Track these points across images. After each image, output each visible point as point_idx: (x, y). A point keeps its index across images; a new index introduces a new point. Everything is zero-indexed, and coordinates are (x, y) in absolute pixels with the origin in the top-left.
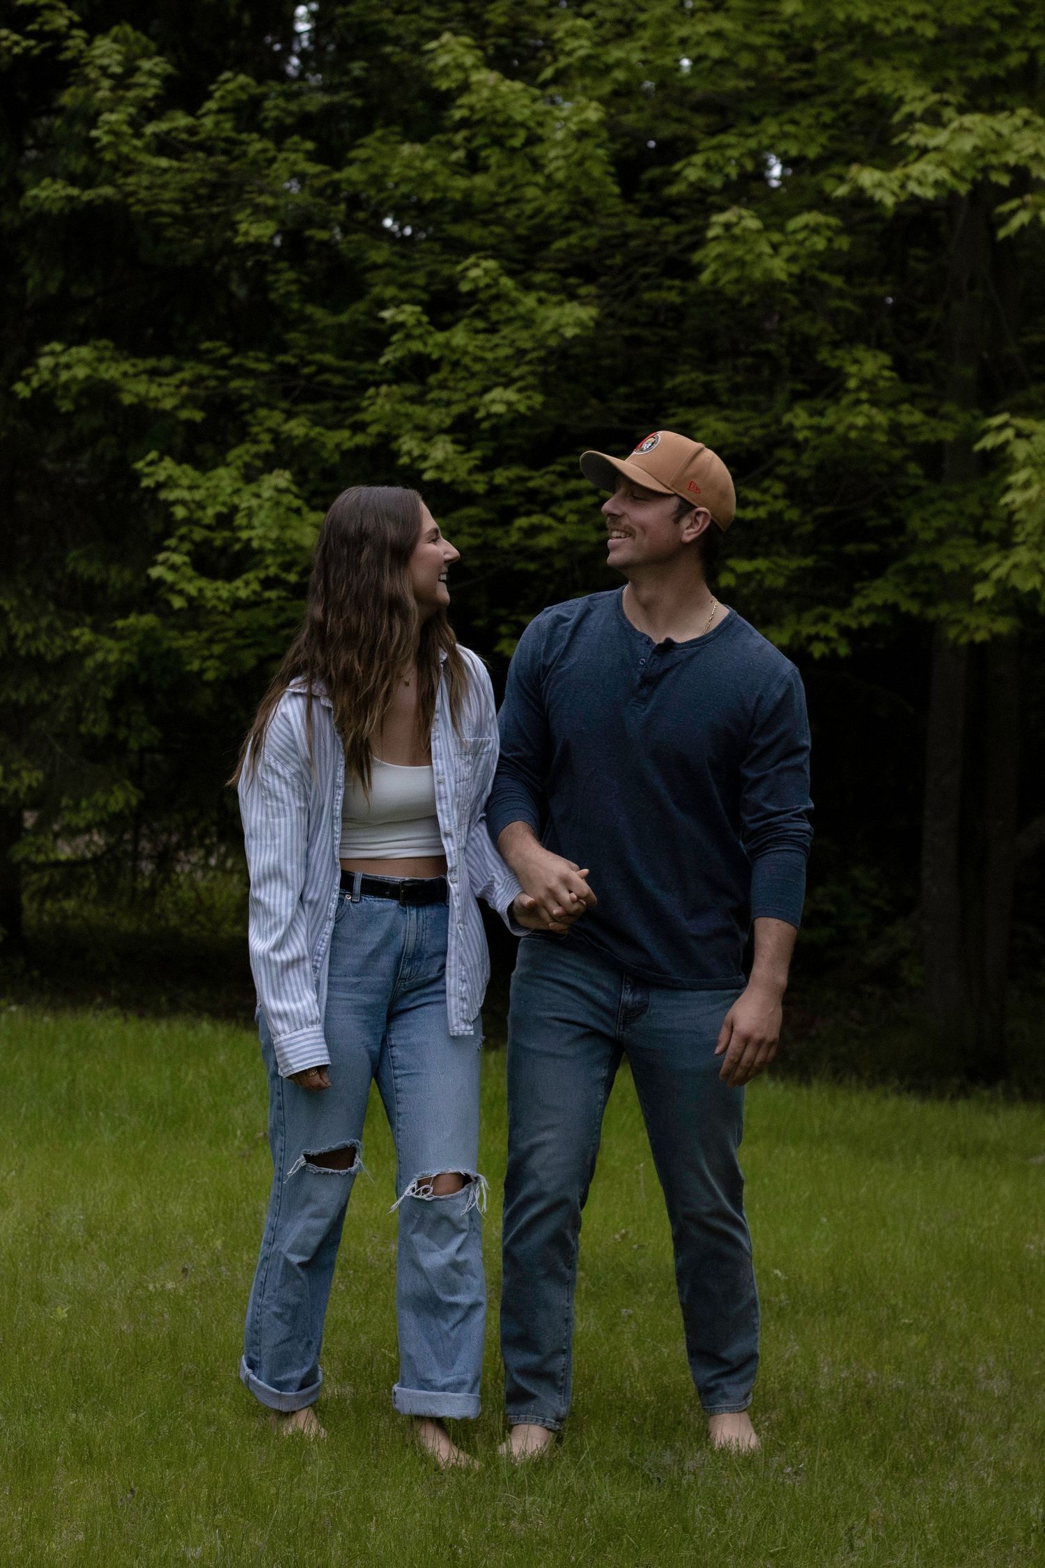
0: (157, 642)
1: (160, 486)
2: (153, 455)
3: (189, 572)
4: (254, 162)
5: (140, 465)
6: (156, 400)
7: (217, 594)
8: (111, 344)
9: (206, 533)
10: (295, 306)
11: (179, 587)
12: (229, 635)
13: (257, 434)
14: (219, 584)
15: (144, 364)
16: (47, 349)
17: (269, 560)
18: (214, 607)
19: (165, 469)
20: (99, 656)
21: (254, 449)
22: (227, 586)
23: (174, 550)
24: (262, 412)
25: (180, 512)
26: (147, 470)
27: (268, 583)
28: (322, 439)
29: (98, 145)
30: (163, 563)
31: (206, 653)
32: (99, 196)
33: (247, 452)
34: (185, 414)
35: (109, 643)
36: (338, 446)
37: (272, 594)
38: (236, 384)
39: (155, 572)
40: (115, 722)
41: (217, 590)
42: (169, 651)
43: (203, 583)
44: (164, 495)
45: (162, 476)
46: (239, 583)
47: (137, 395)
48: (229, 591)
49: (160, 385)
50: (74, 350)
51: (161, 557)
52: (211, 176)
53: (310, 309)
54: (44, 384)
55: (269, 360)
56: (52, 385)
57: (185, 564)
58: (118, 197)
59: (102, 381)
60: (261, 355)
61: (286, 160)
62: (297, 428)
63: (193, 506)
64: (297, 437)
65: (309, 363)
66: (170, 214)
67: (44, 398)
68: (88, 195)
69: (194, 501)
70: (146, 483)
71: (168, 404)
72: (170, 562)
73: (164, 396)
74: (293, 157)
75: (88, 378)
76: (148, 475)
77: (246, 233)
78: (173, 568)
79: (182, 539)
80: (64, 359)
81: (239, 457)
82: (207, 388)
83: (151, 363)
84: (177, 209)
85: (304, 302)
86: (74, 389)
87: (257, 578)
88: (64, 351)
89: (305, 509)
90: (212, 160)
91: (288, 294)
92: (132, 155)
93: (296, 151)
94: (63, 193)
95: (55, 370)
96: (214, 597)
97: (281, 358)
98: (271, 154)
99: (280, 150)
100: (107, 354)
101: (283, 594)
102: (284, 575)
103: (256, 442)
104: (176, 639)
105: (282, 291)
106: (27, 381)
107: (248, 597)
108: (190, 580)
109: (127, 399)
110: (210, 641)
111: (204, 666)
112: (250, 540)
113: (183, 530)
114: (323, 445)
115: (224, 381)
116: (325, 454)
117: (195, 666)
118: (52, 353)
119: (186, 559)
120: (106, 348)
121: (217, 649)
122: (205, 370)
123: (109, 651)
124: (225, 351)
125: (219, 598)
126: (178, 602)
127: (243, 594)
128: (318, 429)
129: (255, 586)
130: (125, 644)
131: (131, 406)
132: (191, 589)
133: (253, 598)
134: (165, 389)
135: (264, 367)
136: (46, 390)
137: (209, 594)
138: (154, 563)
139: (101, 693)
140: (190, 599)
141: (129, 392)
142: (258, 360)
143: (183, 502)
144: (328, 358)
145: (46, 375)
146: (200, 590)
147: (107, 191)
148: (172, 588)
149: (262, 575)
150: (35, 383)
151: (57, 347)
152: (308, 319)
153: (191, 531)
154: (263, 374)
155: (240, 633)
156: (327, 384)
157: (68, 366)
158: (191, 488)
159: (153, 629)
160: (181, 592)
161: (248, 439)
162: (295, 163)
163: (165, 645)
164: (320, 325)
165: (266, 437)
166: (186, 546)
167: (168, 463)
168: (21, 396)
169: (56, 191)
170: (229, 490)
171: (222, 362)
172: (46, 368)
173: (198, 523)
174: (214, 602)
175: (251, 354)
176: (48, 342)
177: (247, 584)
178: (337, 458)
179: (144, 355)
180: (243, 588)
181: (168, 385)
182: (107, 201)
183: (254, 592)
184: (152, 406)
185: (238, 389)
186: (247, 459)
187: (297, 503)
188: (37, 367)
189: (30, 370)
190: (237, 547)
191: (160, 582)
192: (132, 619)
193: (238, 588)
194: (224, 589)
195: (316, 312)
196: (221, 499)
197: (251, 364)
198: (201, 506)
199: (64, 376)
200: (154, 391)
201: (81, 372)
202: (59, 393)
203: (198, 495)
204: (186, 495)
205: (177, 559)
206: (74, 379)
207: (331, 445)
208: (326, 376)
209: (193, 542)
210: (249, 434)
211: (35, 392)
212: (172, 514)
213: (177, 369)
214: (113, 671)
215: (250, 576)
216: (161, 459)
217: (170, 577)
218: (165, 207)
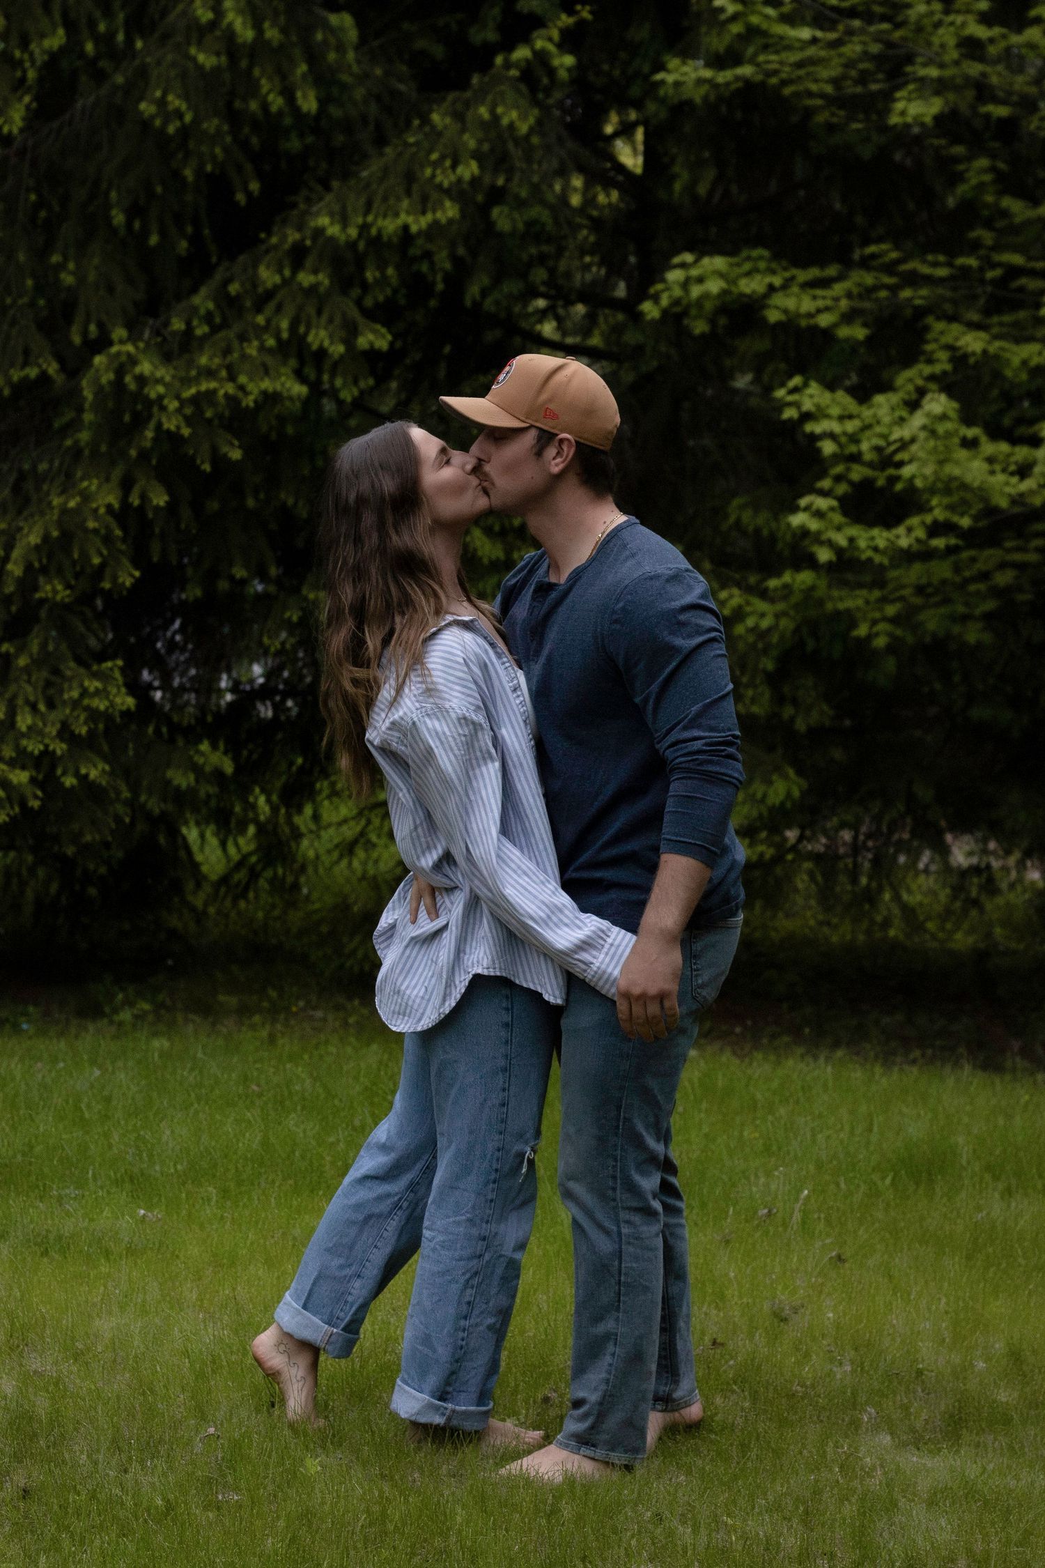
0: (821, 603)
1: (807, 417)
2: (797, 381)
3: (838, 518)
4: (919, 29)
5: (780, 393)
6: (810, 315)
7: (872, 544)
8: (765, 253)
9: (868, 472)
10: (989, 199)
11: (824, 537)
12: (906, 592)
13: (933, 352)
14: (876, 532)
15: (803, 275)
16: (676, 260)
17: (934, 502)
18: (870, 560)
19: (811, 396)
20: (750, 622)
21: (928, 370)
22: (885, 534)
23: (824, 493)
24: (939, 326)
25: (828, 448)
26: (790, 398)
27: (935, 529)
28: (1007, 355)
29: (723, 17)
30: (806, 509)
31: (877, 615)
32: (737, 78)
33: (921, 372)
34: (844, 332)
35: (761, 606)
36: (1024, 363)
37: (939, 543)
38: (906, 293)
39: (797, 520)
40: (780, 699)
41: (873, 538)
42: (838, 614)
43: (853, 531)
44: (809, 427)
45: (808, 405)
46: (901, 530)
47: (786, 311)
48: (888, 540)
49: (814, 298)
50: (706, 261)
51: (803, 502)
52: (875, 48)
53: (1007, 202)
54: (676, 302)
55: (949, 264)
56: (684, 302)
57: (832, 509)
58: (759, 77)
59: (742, 295)
60: (941, 258)
61: (952, 24)
62: (973, 342)
63: (843, 440)
64: (974, 354)
65: (994, 266)
66: (822, 96)
67: (675, 316)
68: (724, 76)
69: (845, 433)
70: (789, 414)
71: (824, 320)
72: (814, 507)
73: (819, 311)
74: (959, 19)
75: (725, 292)
76: (790, 404)
77: (903, 113)
78: (819, 514)
79: (838, 479)
80: (694, 272)
81: (910, 380)
82: (877, 300)
83: (814, 273)
84: (829, 89)
85: (1001, 193)
86: (709, 306)
87: (923, 523)
88: (696, 261)
89: (983, 439)
90: (872, 29)
91: (981, 186)
92: (764, 26)
93: (968, 12)
94: (693, 76)
95: (685, 285)
96: (869, 547)
97: (961, 261)
98: (937, 17)
99: (947, 12)
100: (762, 265)
101: (953, 541)
102: (955, 519)
103: (930, 361)
104: (841, 599)
105: (974, 182)
106: (656, 298)
107: (910, 546)
108: (839, 528)
109: (773, 316)
110: (884, 600)
111: (875, 630)
112: (913, 477)
113: (839, 469)
114: (1008, 361)
115: (894, 289)
116: (1009, 373)
117: (862, 631)
118: (683, 265)
119: (834, 503)
120: (761, 258)
121: (891, 610)
122: (869, 279)
123: (763, 615)
124: (894, 255)
125: (876, 549)
126: (824, 555)
127: (904, 542)
128: (997, 344)
129: (920, 533)
130: (780, 606)
131: (779, 324)
132: (841, 540)
133: (916, 547)
134: (820, 303)
135: (942, 272)
136: (678, 309)
137: (862, 544)
138: (795, 509)
139: (761, 666)
140: (839, 551)
141: (777, 308)
142: (935, 264)
143: (832, 436)
144: (1017, 259)
145: (678, 292)
146: (852, 540)
147: (746, 70)
148: (817, 538)
149: (929, 519)
150: (665, 301)
151: (688, 257)
152: (1005, 214)
153: (848, 469)
154: (942, 281)
155: (920, 590)
156: (1021, 289)
157: (700, 280)
158: (841, 418)
159: (813, 588)
160: (830, 544)
161: (922, 358)
162: (964, 25)
163: (829, 606)
164: (1017, 220)
165: (943, 355)
166: (842, 489)
167: (814, 388)
168: (649, 317)
169: (686, 74)
170: (887, 420)
171: (890, 269)
172: (677, 282)
173: (856, 458)
174: (869, 553)
175: (930, 258)
176: (678, 252)
177: (910, 530)
178: (1024, 376)
179: (804, 265)
180: (905, 536)
181: (824, 298)
182: (748, 83)
183: (918, 540)
184: (804, 323)
185: (910, 300)
186: (920, 382)
187: (971, 432)
188: (663, 280)
189: (659, 287)
190: (899, 487)
191: (804, 533)
192: (787, 577)
193: (898, 537)
194: (881, 537)
195: (1016, 207)
196: (878, 429)
197: (925, 270)
198: (854, 439)
199: (696, 291)
200: (807, 305)
201: (714, 286)
202: (693, 312)
203: (851, 426)
204: (836, 427)
205: (822, 503)
206: (706, 296)
207: (1016, 361)
208: (1023, 281)
209: (851, 483)
210: (923, 353)
211: (665, 312)
212: (819, 451)
213: (840, 278)
214: (775, 639)
215: (914, 521)
216: (806, 385)
217: (814, 525)
218: (814, 87)
